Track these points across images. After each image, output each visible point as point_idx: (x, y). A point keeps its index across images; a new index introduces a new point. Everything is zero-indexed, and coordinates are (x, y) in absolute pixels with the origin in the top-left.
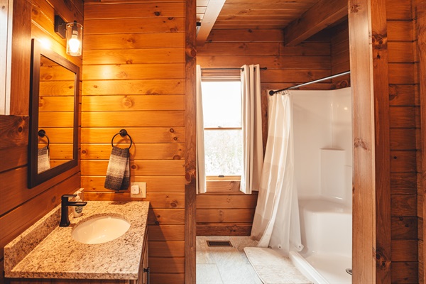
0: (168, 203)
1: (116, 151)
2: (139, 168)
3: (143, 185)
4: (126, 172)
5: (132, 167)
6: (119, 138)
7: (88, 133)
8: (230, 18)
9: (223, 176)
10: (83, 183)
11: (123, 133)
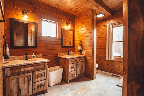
0: (89, 56)
1: (80, 45)
2: (84, 48)
3: (84, 52)
4: (81, 49)
5: (83, 48)
6: (80, 43)
7: (76, 42)
8: (118, 6)
9: (120, 57)
10: (76, 51)
11: (81, 42)
